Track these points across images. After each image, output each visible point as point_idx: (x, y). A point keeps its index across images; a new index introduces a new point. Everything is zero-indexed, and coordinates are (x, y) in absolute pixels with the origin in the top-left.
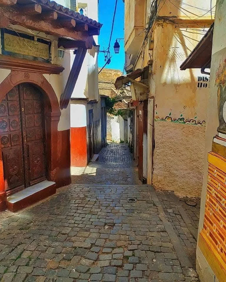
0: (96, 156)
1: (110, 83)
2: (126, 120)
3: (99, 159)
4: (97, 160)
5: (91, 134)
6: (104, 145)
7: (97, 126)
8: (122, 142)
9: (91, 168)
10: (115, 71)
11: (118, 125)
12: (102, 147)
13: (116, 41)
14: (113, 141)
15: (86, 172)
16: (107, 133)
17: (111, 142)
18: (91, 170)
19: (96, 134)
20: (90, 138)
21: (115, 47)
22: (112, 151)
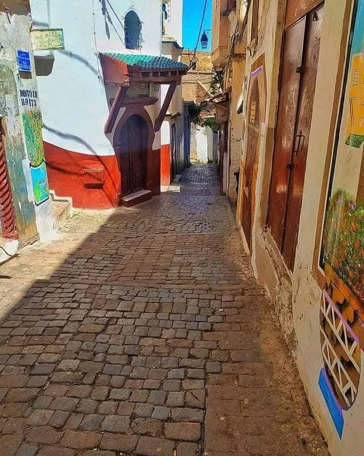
0: (178, 177)
1: (196, 73)
2: (215, 132)
3: (182, 180)
4: (180, 180)
5: (174, 152)
6: (187, 165)
7: (179, 142)
8: (210, 162)
9: (175, 187)
10: (203, 55)
11: (205, 138)
12: (185, 167)
13: (204, 32)
14: (199, 161)
15: (170, 189)
16: (191, 150)
17: (196, 161)
18: (176, 188)
19: (179, 151)
20: (172, 156)
21: (202, 40)
22: (196, 172)
